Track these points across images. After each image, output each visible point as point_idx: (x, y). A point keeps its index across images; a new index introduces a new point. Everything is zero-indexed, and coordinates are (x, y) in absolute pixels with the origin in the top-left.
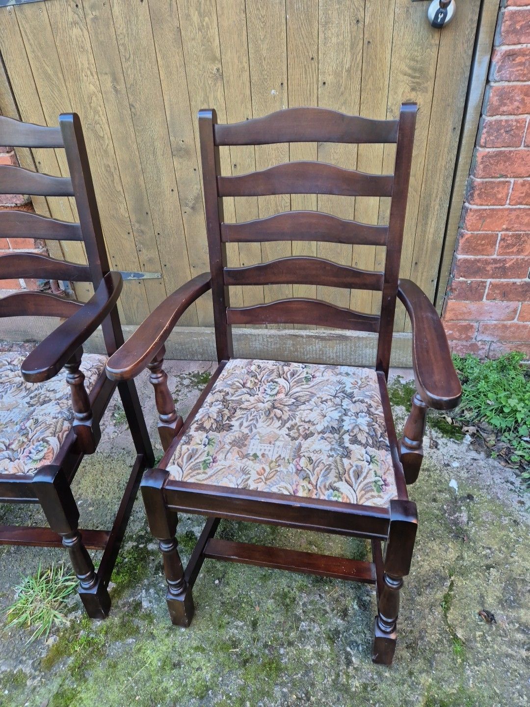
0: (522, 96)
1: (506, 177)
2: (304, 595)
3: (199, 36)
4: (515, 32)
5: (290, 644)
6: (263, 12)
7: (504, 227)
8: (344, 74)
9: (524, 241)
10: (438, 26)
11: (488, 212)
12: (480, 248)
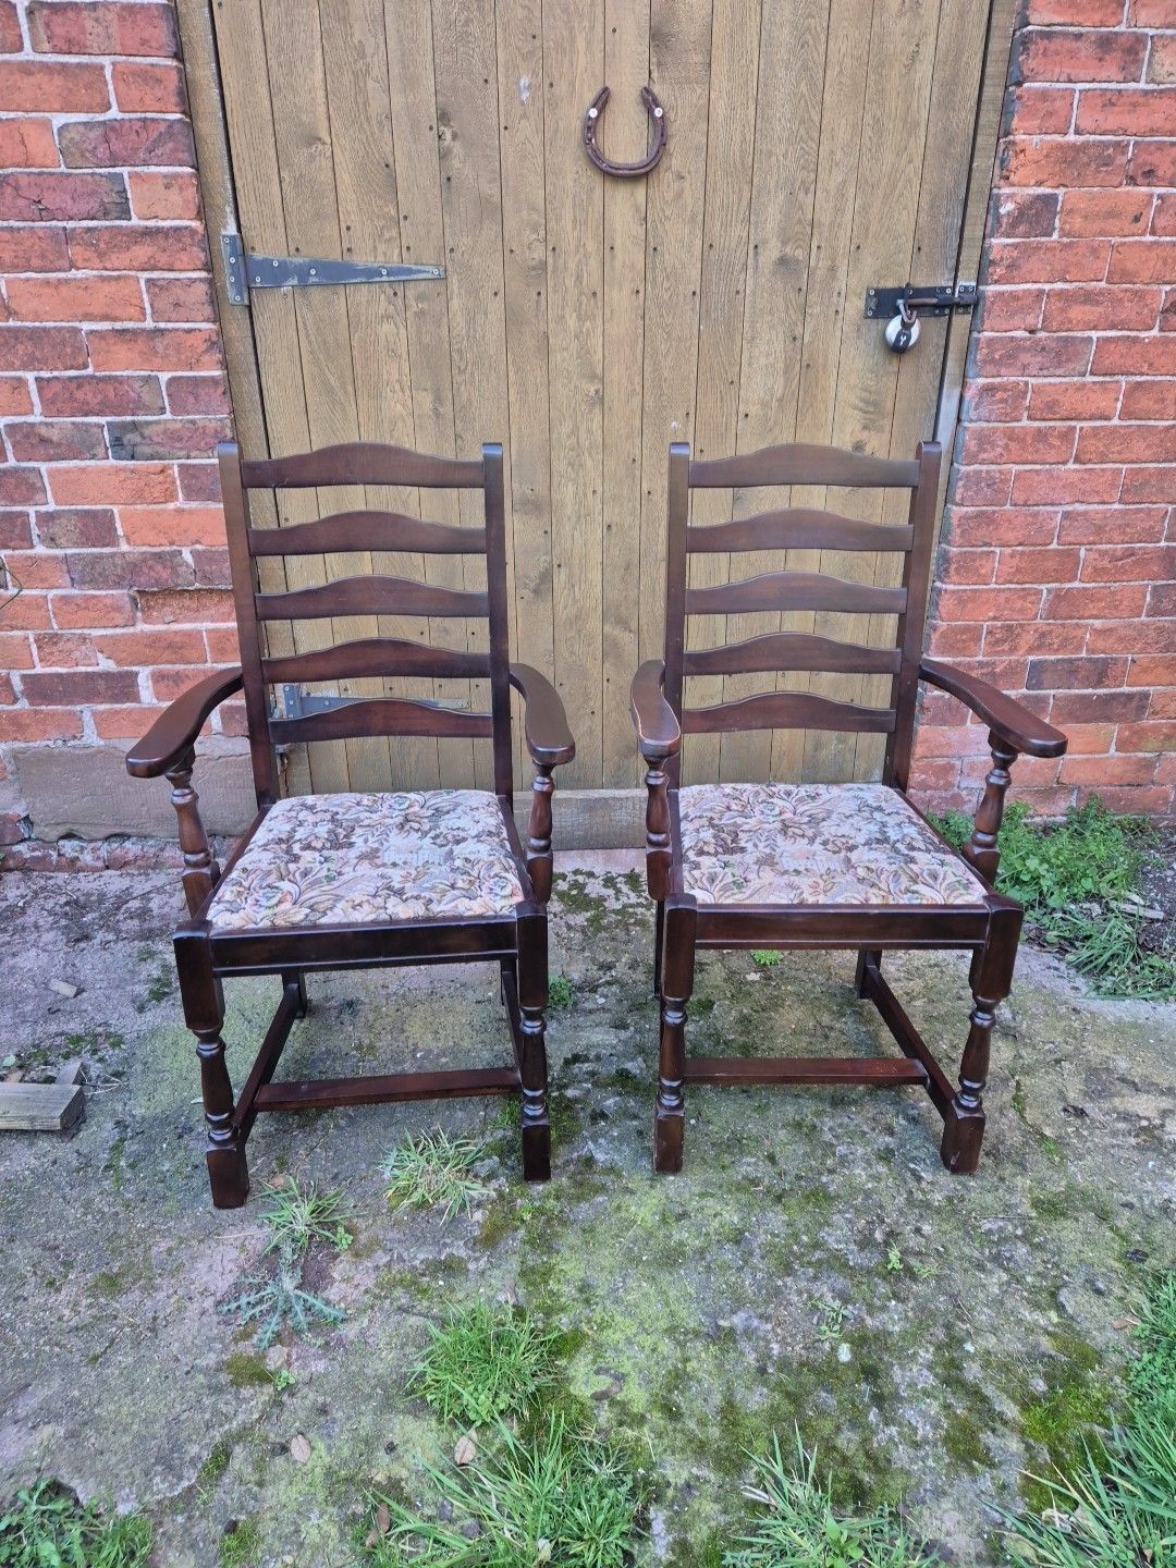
0: (1005, 441)
1: (990, 545)
2: (826, 1119)
3: (574, 347)
4: (993, 361)
5: (831, 1171)
6: (669, 320)
7: (991, 614)
8: (774, 404)
9: (1018, 635)
10: (898, 350)
11: (969, 593)
12: (960, 645)
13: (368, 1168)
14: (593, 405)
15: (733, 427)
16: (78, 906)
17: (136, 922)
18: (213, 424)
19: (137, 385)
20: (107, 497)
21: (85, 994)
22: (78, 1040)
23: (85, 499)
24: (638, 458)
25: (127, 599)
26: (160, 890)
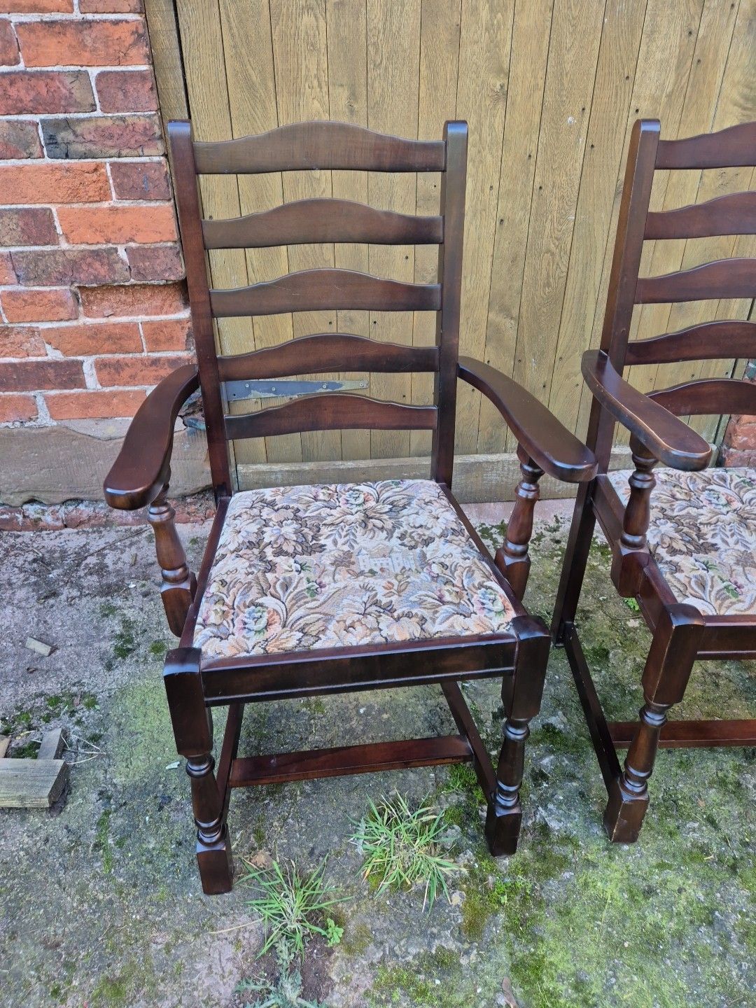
2: (747, 776)
3: (485, 38)
8: (664, 99)
13: (340, 841)
14: (498, 100)
15: (624, 122)
16: (44, 563)
17: (95, 578)
18: (142, 121)
19: (68, 81)
20: (45, 195)
21: (58, 652)
22: (55, 701)
23: (24, 198)
24: (533, 154)
25: (70, 295)
26: (112, 547)
